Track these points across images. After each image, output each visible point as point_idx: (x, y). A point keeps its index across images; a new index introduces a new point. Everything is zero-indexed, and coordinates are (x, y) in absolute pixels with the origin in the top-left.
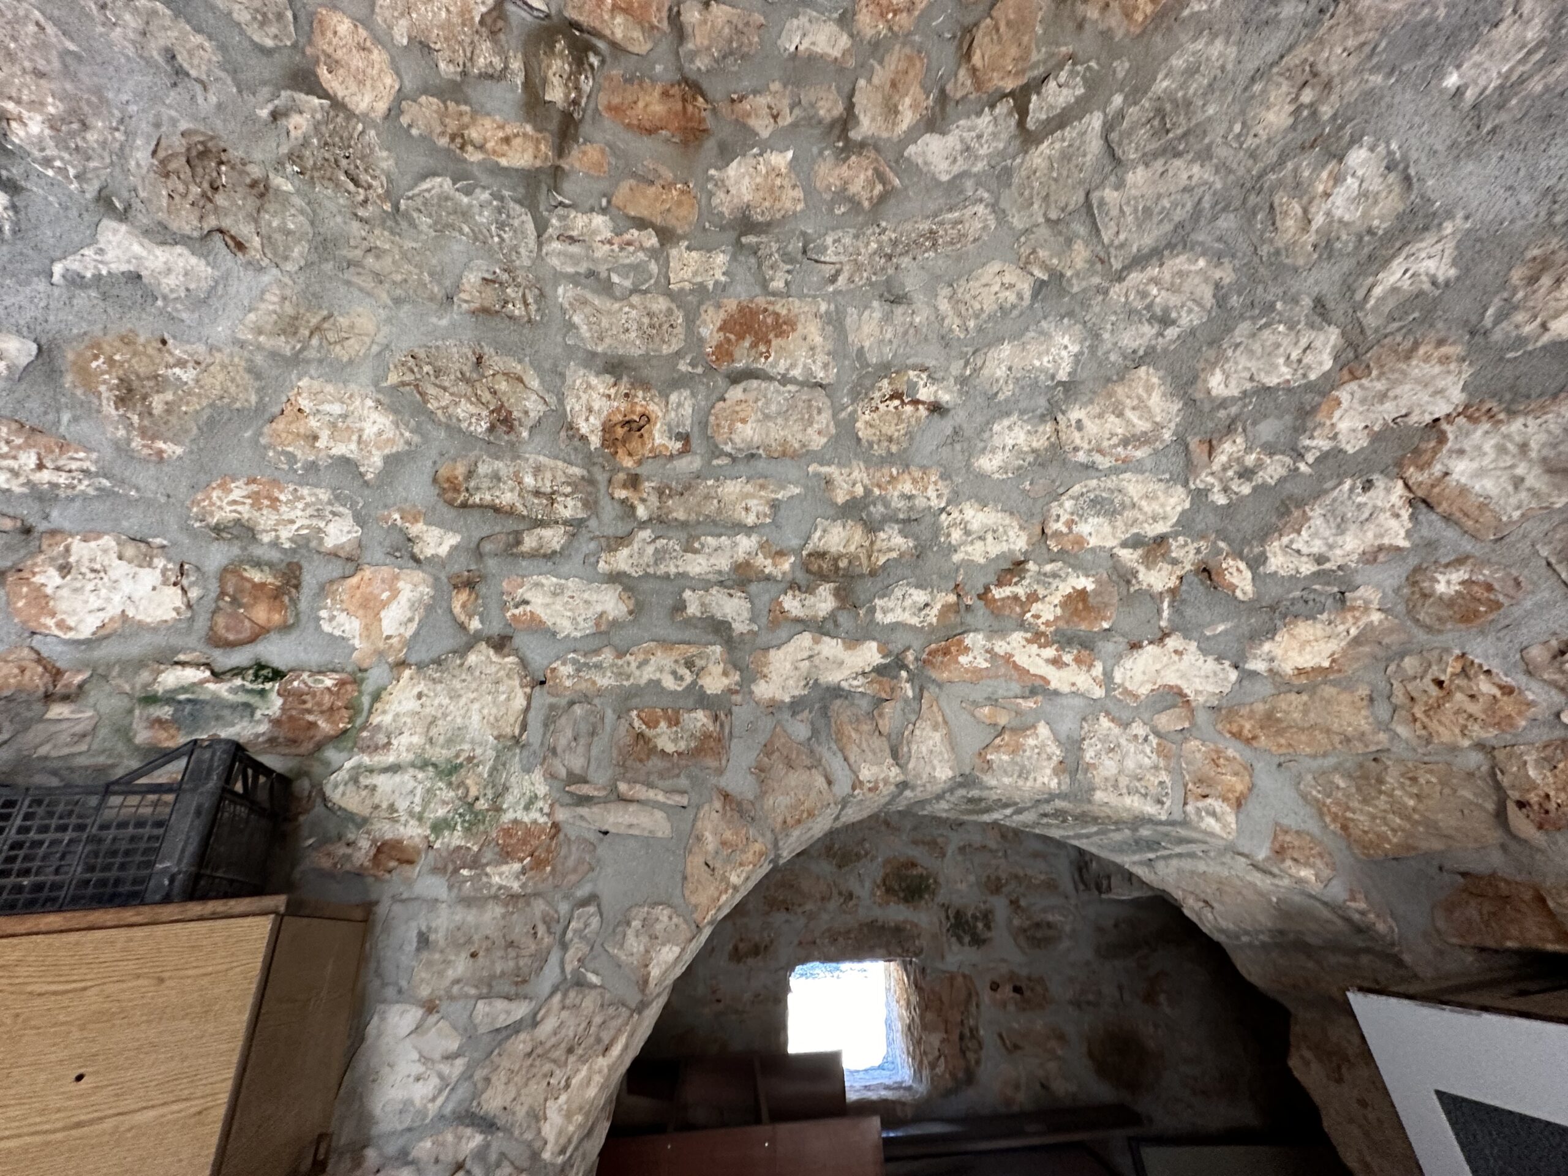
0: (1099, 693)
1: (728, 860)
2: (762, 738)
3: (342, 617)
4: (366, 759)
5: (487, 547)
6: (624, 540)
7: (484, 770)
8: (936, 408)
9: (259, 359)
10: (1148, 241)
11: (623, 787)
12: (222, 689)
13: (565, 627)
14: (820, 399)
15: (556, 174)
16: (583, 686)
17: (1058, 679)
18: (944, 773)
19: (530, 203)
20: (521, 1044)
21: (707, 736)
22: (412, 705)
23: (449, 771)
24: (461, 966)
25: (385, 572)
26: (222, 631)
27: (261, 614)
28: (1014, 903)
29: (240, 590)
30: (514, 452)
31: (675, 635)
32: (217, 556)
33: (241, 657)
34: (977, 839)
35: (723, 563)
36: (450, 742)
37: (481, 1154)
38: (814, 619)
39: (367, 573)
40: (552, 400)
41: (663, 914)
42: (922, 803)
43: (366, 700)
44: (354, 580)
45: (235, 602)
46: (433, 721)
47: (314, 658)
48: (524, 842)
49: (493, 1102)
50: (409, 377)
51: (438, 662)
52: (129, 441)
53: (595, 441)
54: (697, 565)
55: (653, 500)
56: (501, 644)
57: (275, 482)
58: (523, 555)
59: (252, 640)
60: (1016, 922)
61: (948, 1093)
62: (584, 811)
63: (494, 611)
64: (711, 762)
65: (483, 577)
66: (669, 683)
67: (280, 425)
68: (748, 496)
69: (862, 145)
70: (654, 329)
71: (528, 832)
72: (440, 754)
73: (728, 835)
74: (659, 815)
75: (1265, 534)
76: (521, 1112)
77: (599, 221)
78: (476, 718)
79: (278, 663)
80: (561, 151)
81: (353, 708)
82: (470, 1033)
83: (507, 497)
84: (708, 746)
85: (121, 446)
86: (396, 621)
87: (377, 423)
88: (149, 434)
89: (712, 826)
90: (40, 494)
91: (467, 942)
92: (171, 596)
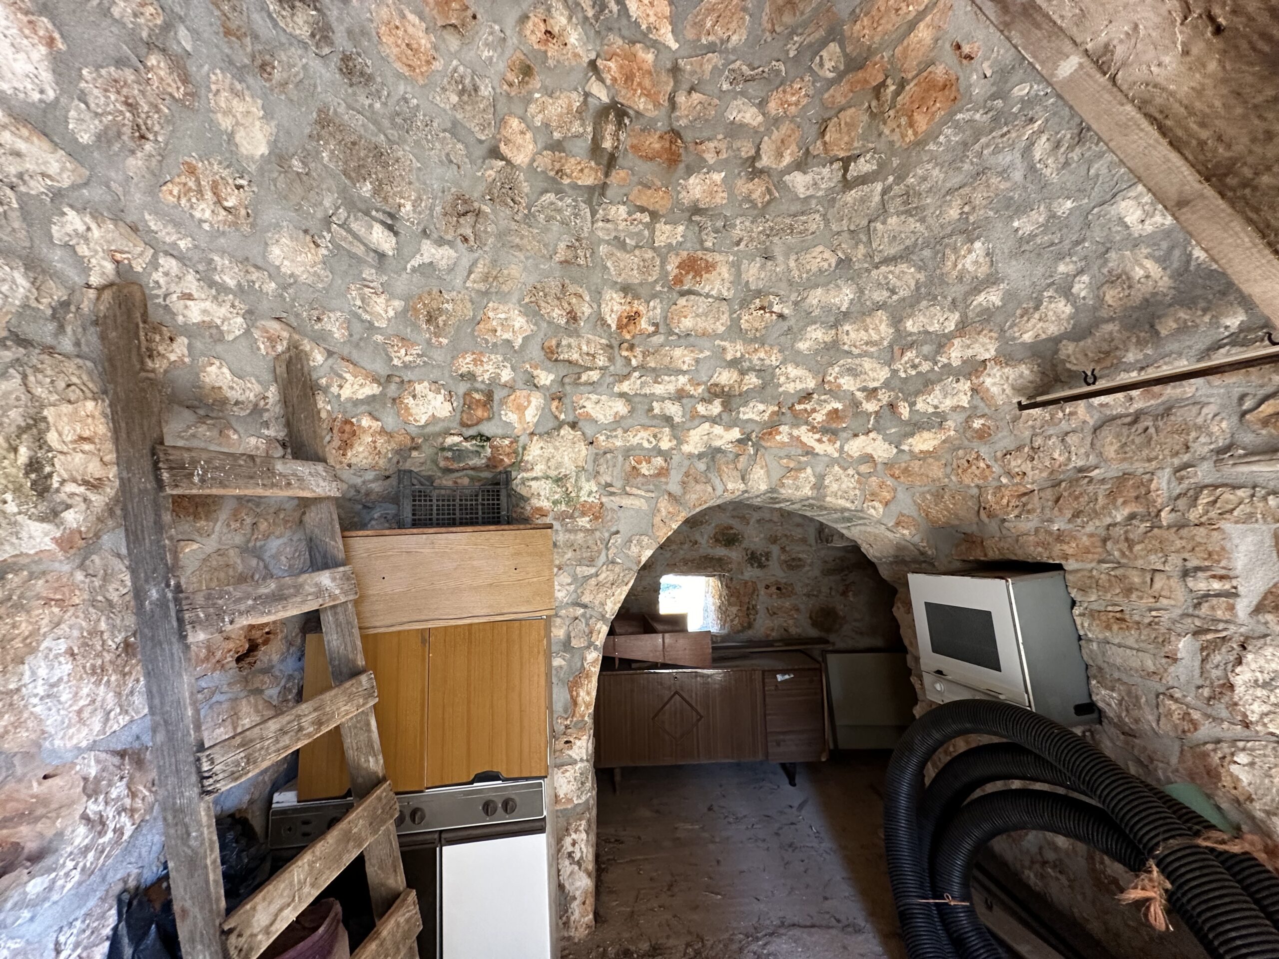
0: (836, 455)
1: (671, 519)
2: (684, 470)
3: (510, 414)
4: (525, 475)
5: (567, 380)
6: (627, 377)
7: (573, 480)
8: (781, 316)
9: (473, 295)
10: (892, 251)
11: (628, 489)
12: (467, 445)
13: (601, 418)
14: (724, 307)
15: (604, 186)
16: (610, 445)
17: (819, 448)
18: (763, 487)
19: (589, 202)
20: (593, 581)
21: (662, 468)
22: (539, 452)
23: (559, 480)
24: (570, 554)
25: (525, 393)
26: (465, 420)
27: (480, 413)
28: (783, 549)
29: (471, 403)
30: (576, 334)
31: (647, 422)
32: (463, 387)
33: (472, 432)
34: (767, 516)
35: (672, 388)
36: (557, 468)
37: (584, 615)
38: (711, 416)
39: (518, 393)
40: (595, 306)
41: (646, 539)
42: (748, 498)
43: (520, 450)
44: (512, 397)
45: (469, 407)
46: (549, 459)
47: (500, 432)
48: (590, 509)
49: (586, 599)
50: (533, 299)
51: (547, 433)
52: (431, 339)
53: (614, 327)
54: (659, 390)
55: (640, 356)
56: (574, 425)
57: (481, 353)
58: (581, 384)
59: (477, 424)
60: (783, 558)
61: (739, 632)
62: (612, 498)
63: (570, 411)
64: (663, 480)
65: (565, 395)
66: (646, 445)
67: (481, 326)
68: (684, 356)
69: (762, 171)
70: (645, 268)
71: (591, 506)
72: (553, 473)
73: (671, 509)
74: (642, 500)
75: (918, 393)
76: (597, 602)
77: (623, 209)
78: (566, 458)
79: (487, 434)
80: (607, 175)
81: (516, 452)
82: (575, 577)
83: (575, 356)
84: (662, 473)
85: (429, 342)
86: (531, 415)
87: (519, 322)
88: (437, 335)
89: (664, 505)
90: (406, 366)
91: (571, 545)
92: (448, 406)
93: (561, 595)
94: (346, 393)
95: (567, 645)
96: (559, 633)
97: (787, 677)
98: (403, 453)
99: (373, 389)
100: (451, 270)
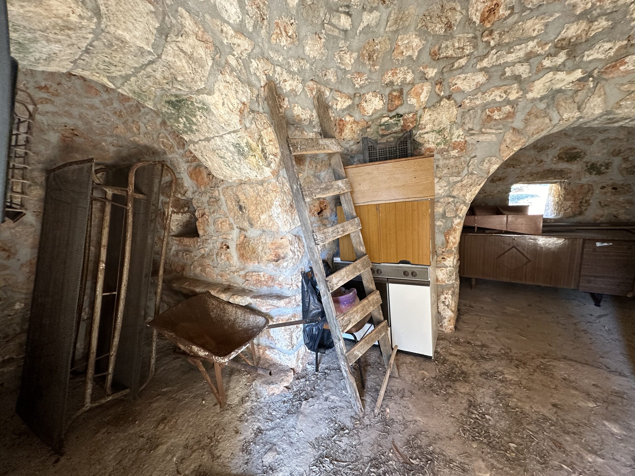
1: (514, 144)
2: (527, 111)
3: (412, 99)
4: (421, 132)
5: (445, 70)
6: (486, 55)
7: (448, 130)
9: (390, 35)
11: (483, 130)
12: (391, 121)
13: (467, 89)
16: (472, 105)
20: (459, 184)
21: (510, 112)
22: (428, 117)
23: (440, 132)
24: (446, 171)
25: (420, 85)
26: (390, 108)
27: (397, 102)
28: (625, 159)
29: (392, 98)
30: (452, 36)
31: (501, 83)
32: (388, 91)
33: (393, 114)
35: (521, 54)
36: (439, 125)
37: (453, 202)
38: (555, 66)
39: (416, 86)
40: (464, 12)
41: (494, 159)
43: (418, 118)
44: (413, 89)
45: (392, 101)
46: (434, 121)
47: (407, 111)
48: (458, 145)
49: (455, 193)
50: (424, 24)
51: (433, 106)
52: (371, 69)
53: (478, 22)
54: (511, 58)
55: (497, 38)
56: (449, 98)
57: (396, 68)
58: (454, 70)
59: (395, 109)
62: (473, 137)
63: (447, 89)
64: (510, 120)
65: (444, 80)
66: (498, 99)
67: (395, 52)
68: (536, 24)
71: (459, 143)
72: (436, 128)
73: (514, 139)
74: (493, 136)
76: (461, 195)
78: (444, 118)
79: (401, 113)
81: (416, 120)
82: (449, 183)
83: (450, 52)
84: (510, 115)
85: (370, 71)
86: (424, 97)
87: (416, 42)
88: (374, 65)
89: (509, 137)
90: (361, 87)
91: (447, 166)
92: (381, 103)
93: (440, 192)
94: (339, 107)
95: (444, 215)
96: (439, 209)
97: (606, 244)
98: (364, 130)
99: (349, 102)
100: (378, 24)
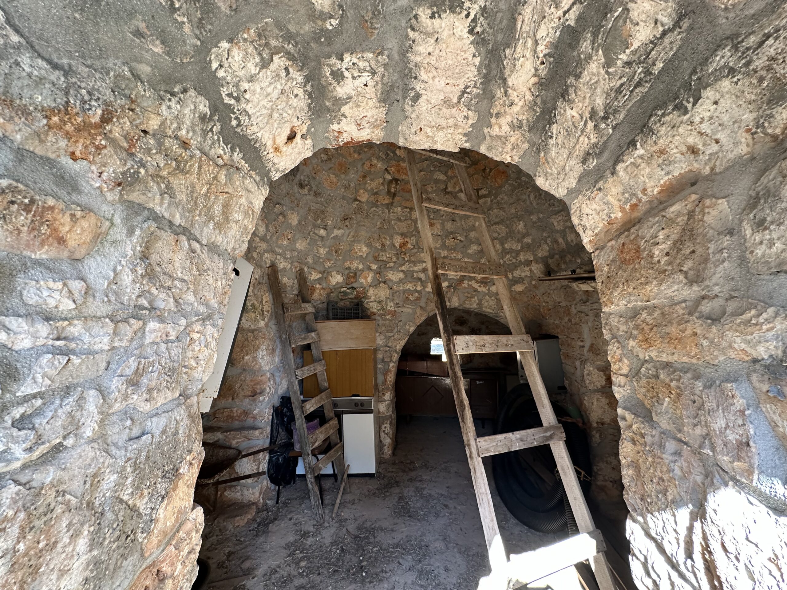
0: (487, 292)
1: (421, 317)
2: (427, 297)
3: (362, 280)
4: (368, 300)
5: (382, 267)
6: (403, 264)
7: (384, 302)
8: (460, 241)
9: (350, 242)
11: (405, 305)
12: (348, 291)
13: (394, 280)
14: (439, 238)
15: (392, 203)
16: (398, 289)
17: (480, 289)
18: (457, 304)
19: (387, 208)
20: (392, 338)
21: (418, 297)
22: (372, 292)
23: (379, 302)
24: (384, 328)
25: (367, 272)
26: (347, 283)
27: (352, 280)
30: (385, 251)
31: (412, 280)
32: (346, 272)
33: (350, 286)
35: (421, 268)
36: (379, 298)
37: (389, 350)
39: (365, 272)
40: (391, 241)
41: (411, 323)
43: (366, 292)
44: (363, 274)
45: (349, 278)
46: (376, 295)
47: (359, 286)
48: (391, 312)
49: (390, 344)
50: (369, 241)
51: (375, 286)
53: (398, 247)
54: (416, 268)
55: (408, 257)
56: (385, 283)
57: (352, 260)
58: (387, 268)
59: (351, 284)
62: (399, 308)
63: (383, 277)
64: (418, 301)
65: (381, 272)
66: (411, 289)
67: (352, 252)
69: (449, 193)
70: (409, 226)
72: (378, 300)
73: (421, 313)
74: (410, 309)
76: (394, 346)
77: (399, 208)
78: (382, 294)
79: (355, 287)
80: (393, 199)
81: (364, 293)
82: (386, 336)
83: (384, 258)
84: (418, 299)
85: (336, 259)
86: (369, 280)
87: (365, 249)
88: (338, 256)
89: (419, 311)
90: (329, 267)
91: (384, 325)
92: (342, 278)
93: (381, 343)
94: (312, 278)
95: (383, 360)
96: (380, 356)
97: (481, 382)
98: (328, 295)
99: (319, 276)
100: (342, 236)
